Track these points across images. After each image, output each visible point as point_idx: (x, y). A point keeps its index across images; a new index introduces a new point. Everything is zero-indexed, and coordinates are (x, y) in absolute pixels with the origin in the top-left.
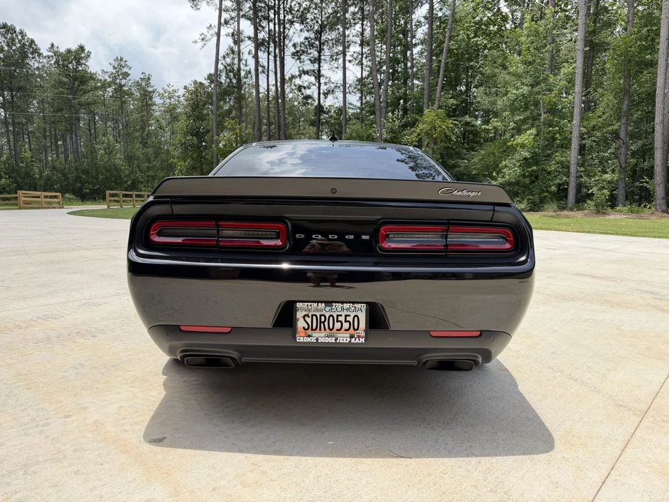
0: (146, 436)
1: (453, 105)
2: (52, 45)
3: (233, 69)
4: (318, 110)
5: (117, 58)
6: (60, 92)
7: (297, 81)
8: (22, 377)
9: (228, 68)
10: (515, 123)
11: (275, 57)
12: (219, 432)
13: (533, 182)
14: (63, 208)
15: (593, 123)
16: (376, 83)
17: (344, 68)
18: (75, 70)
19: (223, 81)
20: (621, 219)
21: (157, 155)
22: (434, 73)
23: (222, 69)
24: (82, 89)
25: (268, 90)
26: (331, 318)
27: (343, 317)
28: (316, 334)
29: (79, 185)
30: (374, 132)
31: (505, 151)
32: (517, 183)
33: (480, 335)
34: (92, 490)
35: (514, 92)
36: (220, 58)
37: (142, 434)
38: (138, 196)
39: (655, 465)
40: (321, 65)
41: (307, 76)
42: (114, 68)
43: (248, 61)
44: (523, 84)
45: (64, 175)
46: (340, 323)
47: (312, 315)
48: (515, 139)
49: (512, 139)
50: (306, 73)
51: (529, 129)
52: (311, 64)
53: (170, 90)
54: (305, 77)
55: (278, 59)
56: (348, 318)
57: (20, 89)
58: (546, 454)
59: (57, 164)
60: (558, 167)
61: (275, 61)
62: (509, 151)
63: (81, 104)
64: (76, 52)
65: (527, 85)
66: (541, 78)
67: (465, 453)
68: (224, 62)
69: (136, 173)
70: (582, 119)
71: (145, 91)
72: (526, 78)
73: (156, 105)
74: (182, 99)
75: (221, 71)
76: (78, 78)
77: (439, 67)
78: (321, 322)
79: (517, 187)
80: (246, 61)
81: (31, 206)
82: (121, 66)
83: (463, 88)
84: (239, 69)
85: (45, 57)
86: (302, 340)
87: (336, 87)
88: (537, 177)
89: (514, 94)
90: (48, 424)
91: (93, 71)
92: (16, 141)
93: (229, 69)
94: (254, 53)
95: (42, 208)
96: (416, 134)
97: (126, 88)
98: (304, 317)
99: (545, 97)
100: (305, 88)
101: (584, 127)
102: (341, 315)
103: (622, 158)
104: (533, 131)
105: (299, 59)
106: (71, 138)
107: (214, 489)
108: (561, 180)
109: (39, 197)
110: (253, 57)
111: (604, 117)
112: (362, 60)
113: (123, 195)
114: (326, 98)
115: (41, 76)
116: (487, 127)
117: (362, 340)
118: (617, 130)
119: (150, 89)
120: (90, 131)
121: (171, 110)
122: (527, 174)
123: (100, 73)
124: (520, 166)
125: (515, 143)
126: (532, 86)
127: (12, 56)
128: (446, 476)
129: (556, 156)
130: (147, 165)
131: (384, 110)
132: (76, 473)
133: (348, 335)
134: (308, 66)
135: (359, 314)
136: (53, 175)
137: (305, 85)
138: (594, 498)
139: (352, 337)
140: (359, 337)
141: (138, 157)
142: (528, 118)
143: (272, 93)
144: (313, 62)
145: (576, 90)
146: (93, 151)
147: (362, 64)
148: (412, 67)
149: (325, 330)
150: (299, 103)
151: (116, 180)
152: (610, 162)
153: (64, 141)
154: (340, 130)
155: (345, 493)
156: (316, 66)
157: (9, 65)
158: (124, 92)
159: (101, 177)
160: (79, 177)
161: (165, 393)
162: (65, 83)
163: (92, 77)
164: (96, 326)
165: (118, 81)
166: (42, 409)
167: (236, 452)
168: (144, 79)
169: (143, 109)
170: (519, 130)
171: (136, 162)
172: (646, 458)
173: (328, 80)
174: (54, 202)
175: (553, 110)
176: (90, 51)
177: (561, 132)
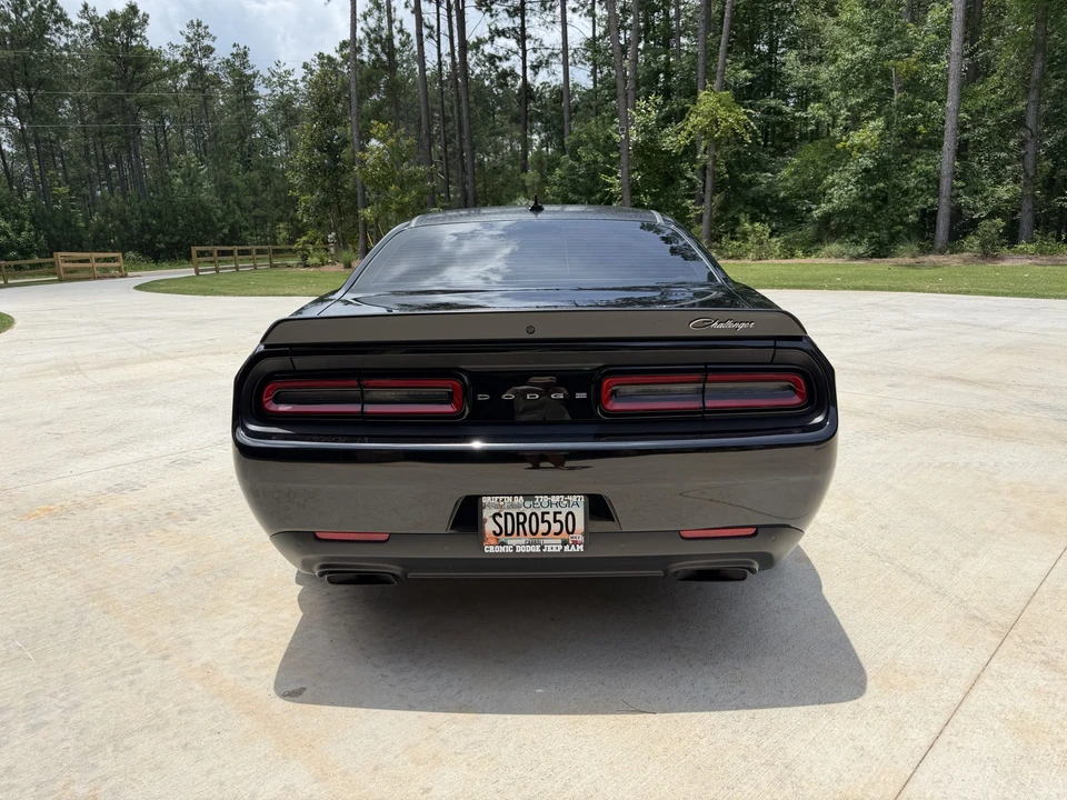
0: (277, 685)
1: (746, 79)
2: (86, 7)
3: (381, 37)
4: (523, 95)
5: (192, 22)
6: (105, 84)
7: (488, 49)
8: (95, 593)
9: (372, 36)
10: (848, 111)
11: (449, 10)
12: (380, 677)
13: (879, 208)
14: (126, 276)
15: (982, 101)
16: (618, 49)
17: (564, 24)
18: (127, 46)
19: (365, 59)
20: (1023, 267)
21: (267, 182)
22: (713, 25)
23: (362, 38)
24: (140, 78)
25: (440, 63)
26: (534, 517)
27: (552, 515)
28: (512, 541)
29: (148, 237)
30: (616, 131)
31: (832, 158)
32: (853, 211)
33: (755, 534)
34: (209, 773)
35: (848, 56)
36: (358, 17)
37: (273, 683)
38: (242, 253)
39: (1011, 716)
40: (526, 18)
41: (502, 38)
42: (189, 39)
43: (404, 22)
44: (862, 42)
45: (123, 221)
46: (546, 524)
47: (506, 514)
48: (848, 138)
49: (844, 138)
50: (501, 33)
51: (872, 118)
52: (509, 19)
53: (281, 71)
54: (501, 41)
55: (454, 13)
56: (559, 517)
57: (41, 83)
58: (851, 702)
59: (113, 206)
60: (920, 182)
61: (450, 17)
62: (840, 157)
63: (141, 105)
64: (124, 16)
65: (870, 44)
66: (894, 30)
67: (733, 703)
68: (365, 27)
69: (235, 213)
70: (963, 96)
71: (241, 75)
72: (869, 32)
73: (260, 98)
74: (301, 85)
75: (360, 41)
76: (131, 60)
77: (723, 14)
78: (519, 523)
79: (851, 218)
80: (401, 22)
81: (76, 275)
82: (199, 35)
83: (765, 48)
84: (390, 38)
85: (76, 27)
86: (492, 549)
87: (550, 55)
88: (885, 200)
89: (848, 60)
90: (139, 671)
91: (155, 48)
92: (43, 170)
93: (375, 37)
94: (413, 5)
95: (95, 279)
96: (684, 134)
97: (209, 73)
98: (494, 517)
99: (899, 63)
100: (500, 59)
101: (967, 111)
102: (548, 513)
103: (1030, 160)
104: (880, 122)
105: (489, 10)
106: (129, 160)
107: (376, 769)
108: (925, 202)
109: (87, 261)
110: (412, 12)
111: (1000, 92)
112: (593, 8)
113: (219, 251)
114: (536, 73)
115: (72, 59)
116: (803, 115)
117: (580, 548)
118: (1022, 112)
119: (248, 72)
120: (158, 146)
121: (284, 105)
122: (869, 195)
123: (167, 48)
124: (857, 182)
125: (848, 144)
126: (879, 43)
127: (25, 30)
128: (703, 742)
129: (918, 163)
130: (251, 198)
131: (631, 94)
132: (185, 747)
133: (560, 541)
134: (505, 22)
135: (574, 509)
136: (107, 222)
137: (500, 55)
138: (914, 772)
139: (565, 543)
140: (575, 543)
141: (237, 188)
142: (871, 100)
143: (446, 69)
144: (511, 14)
145: (953, 49)
146: (165, 181)
147: (594, 16)
148: (677, 17)
149: (525, 534)
150: (492, 82)
151: (205, 227)
152: (1008, 168)
153: (119, 164)
154: (560, 127)
155: (557, 770)
156: (518, 20)
157: (21, 45)
158: (207, 80)
159: (181, 223)
160: (147, 224)
161: (302, 614)
162: (111, 70)
163: (155, 57)
164: (195, 502)
165: (196, 61)
166: (129, 645)
167: (405, 710)
168: (237, 55)
169: (240, 105)
170: (855, 122)
171: (234, 195)
172: (1000, 705)
173: (538, 43)
174: (112, 268)
175: (913, 84)
176: (147, 12)
177: (926, 120)
